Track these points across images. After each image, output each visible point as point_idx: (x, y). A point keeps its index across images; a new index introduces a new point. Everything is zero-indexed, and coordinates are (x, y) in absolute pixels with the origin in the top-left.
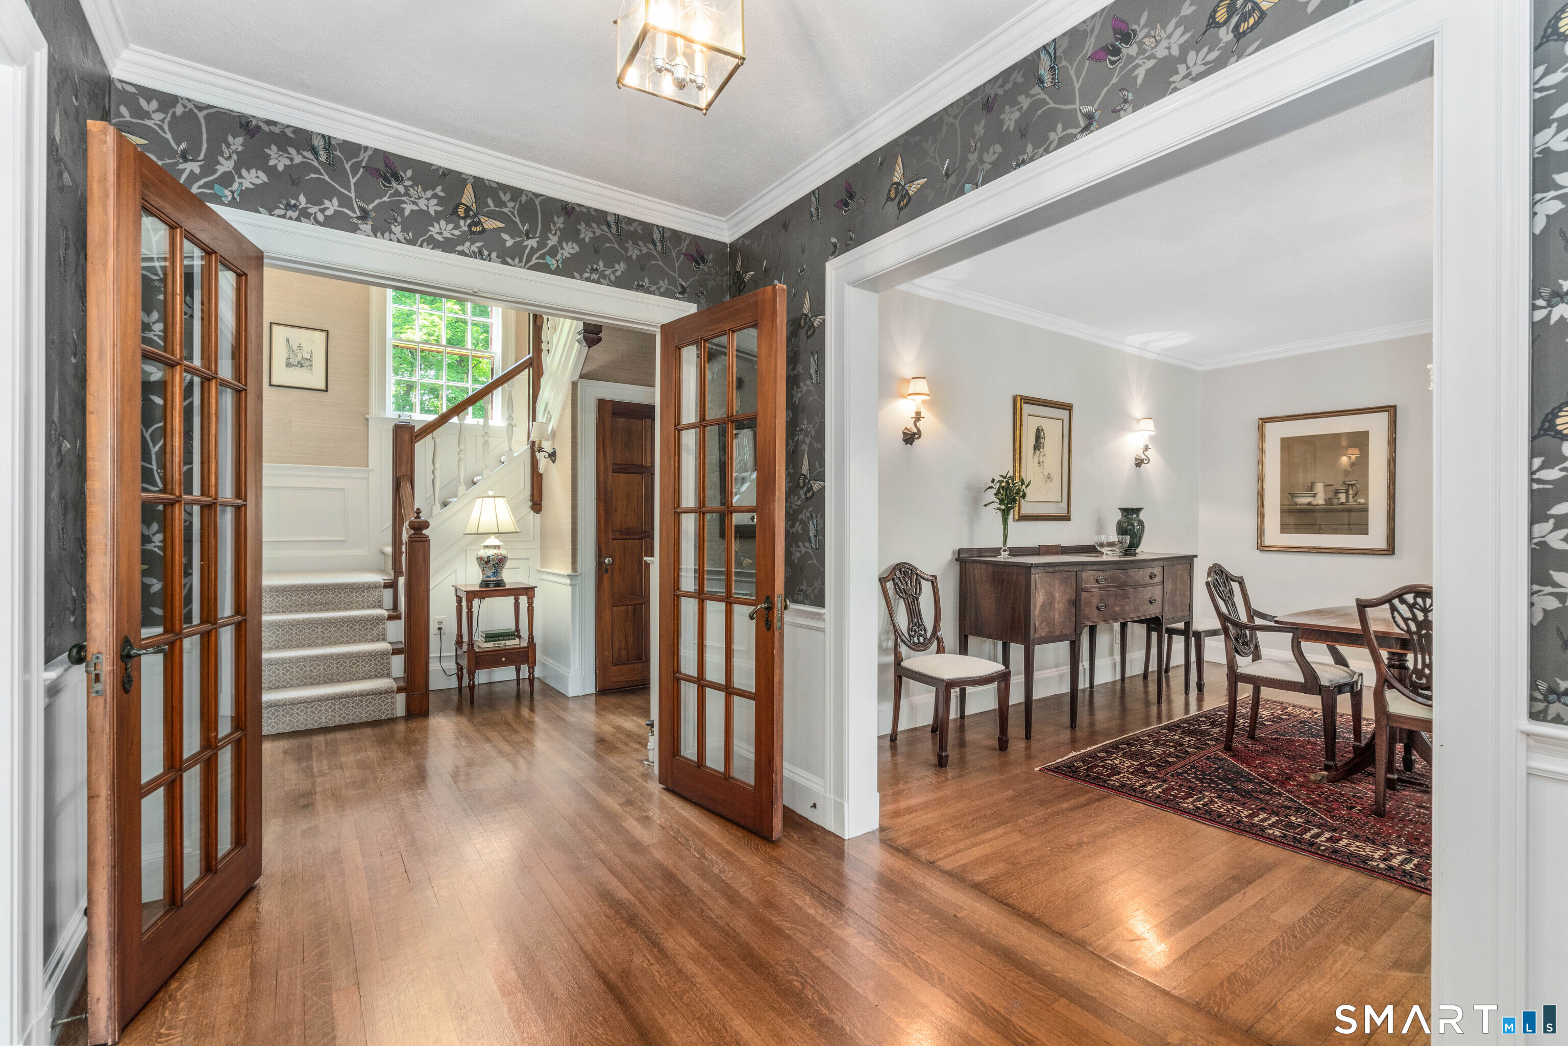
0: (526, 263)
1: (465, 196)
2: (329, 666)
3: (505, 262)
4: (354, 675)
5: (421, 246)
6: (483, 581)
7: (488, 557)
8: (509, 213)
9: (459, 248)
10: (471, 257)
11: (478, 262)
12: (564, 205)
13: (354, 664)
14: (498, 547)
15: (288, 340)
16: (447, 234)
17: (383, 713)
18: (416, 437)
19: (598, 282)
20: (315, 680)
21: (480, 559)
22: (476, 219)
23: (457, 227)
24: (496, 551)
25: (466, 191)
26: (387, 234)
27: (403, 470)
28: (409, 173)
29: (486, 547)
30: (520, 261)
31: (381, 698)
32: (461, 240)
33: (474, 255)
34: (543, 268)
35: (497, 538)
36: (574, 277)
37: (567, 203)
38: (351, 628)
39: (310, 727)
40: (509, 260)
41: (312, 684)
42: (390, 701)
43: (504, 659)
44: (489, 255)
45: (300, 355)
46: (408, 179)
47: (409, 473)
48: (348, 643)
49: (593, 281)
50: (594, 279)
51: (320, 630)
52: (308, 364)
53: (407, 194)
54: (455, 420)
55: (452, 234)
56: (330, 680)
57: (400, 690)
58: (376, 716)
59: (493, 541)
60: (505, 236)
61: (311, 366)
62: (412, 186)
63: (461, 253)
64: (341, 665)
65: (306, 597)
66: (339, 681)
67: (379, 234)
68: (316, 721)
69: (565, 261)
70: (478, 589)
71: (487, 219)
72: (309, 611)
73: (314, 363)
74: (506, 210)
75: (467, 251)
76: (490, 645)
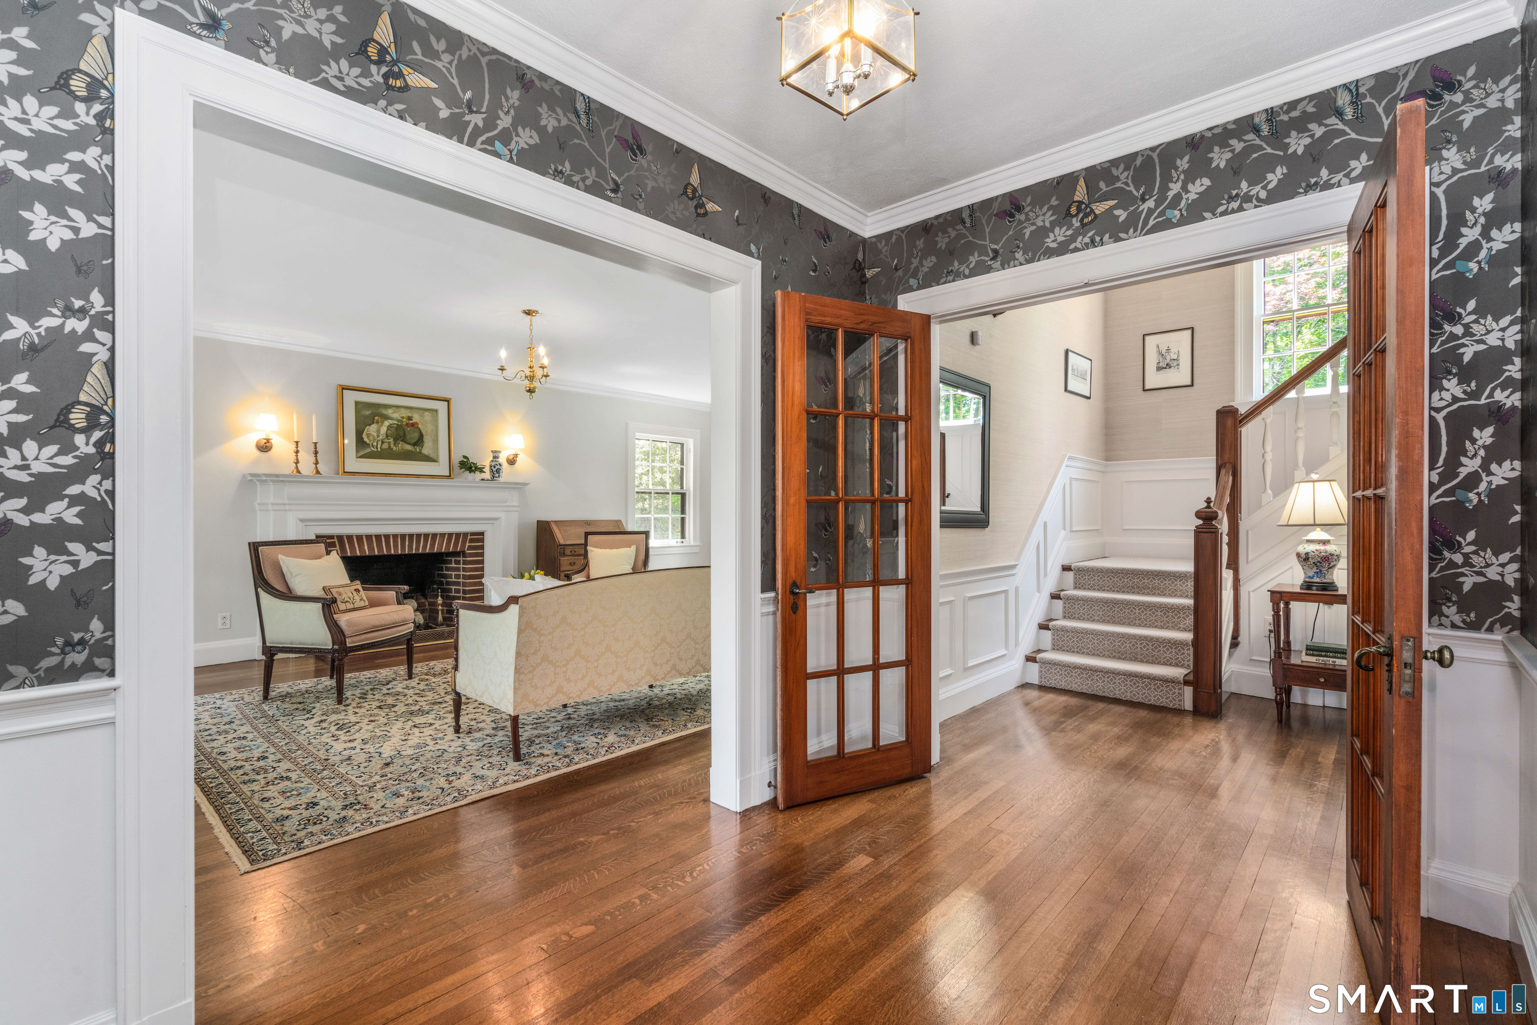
0: (1142, 230)
1: (1077, 193)
2: (1133, 645)
3: (1118, 239)
4: (1157, 659)
5: (1039, 260)
6: (1305, 582)
7: (1307, 554)
8: (1123, 186)
9: (1072, 247)
10: (1084, 249)
11: (1092, 251)
12: (1189, 140)
13: (1156, 648)
14: (1325, 542)
15: (1158, 346)
16: (1061, 239)
17: (1171, 701)
18: (1241, 421)
19: (1241, 209)
20: (1122, 655)
21: (1298, 555)
22: (1088, 210)
23: (1070, 226)
24: (1321, 547)
25: (1079, 188)
26: (1012, 263)
27: (1227, 457)
28: (1029, 200)
29: (1309, 541)
30: (1135, 230)
31: (1168, 686)
32: (1073, 239)
33: (1087, 246)
34: (1165, 225)
35: (1326, 531)
36: (1204, 219)
37: (1193, 136)
38: (1165, 614)
39: (1106, 694)
40: (1122, 235)
41: (1119, 658)
42: (1177, 691)
43: (1322, 680)
44: (1101, 240)
45: (1168, 358)
46: (1028, 205)
47: (1232, 460)
48: (1162, 628)
49: (1233, 211)
50: (1233, 209)
51: (1137, 611)
52: (1175, 363)
53: (1028, 219)
54: (1292, 394)
55: (1065, 236)
56: (1134, 659)
57: (1186, 683)
58: (1163, 702)
59: (1318, 534)
60: (1117, 212)
61: (1178, 365)
62: (1031, 211)
63: (1076, 250)
64: (1144, 647)
65: (1136, 580)
66: (1142, 661)
67: (1006, 266)
68: (1111, 691)
69: (1189, 207)
70: (1298, 590)
71: (1097, 204)
72: (1138, 593)
73: (1181, 362)
74: (1118, 184)
75: (1079, 246)
76: (1313, 659)
